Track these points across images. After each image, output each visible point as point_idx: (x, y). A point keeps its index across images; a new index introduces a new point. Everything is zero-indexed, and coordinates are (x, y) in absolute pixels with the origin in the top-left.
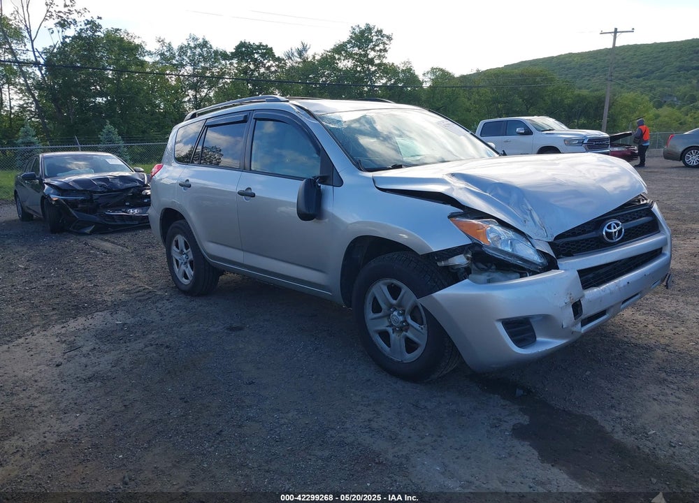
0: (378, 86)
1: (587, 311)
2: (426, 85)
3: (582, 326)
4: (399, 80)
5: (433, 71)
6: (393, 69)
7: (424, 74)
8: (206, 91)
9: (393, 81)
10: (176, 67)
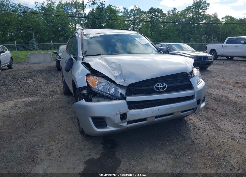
0: (202, 23)
1: (129, 118)
2: (223, 23)
3: (128, 124)
4: (211, 21)
5: (227, 17)
6: (209, 16)
7: (222, 18)
8: (137, 25)
9: (208, 21)
10: (128, 17)
